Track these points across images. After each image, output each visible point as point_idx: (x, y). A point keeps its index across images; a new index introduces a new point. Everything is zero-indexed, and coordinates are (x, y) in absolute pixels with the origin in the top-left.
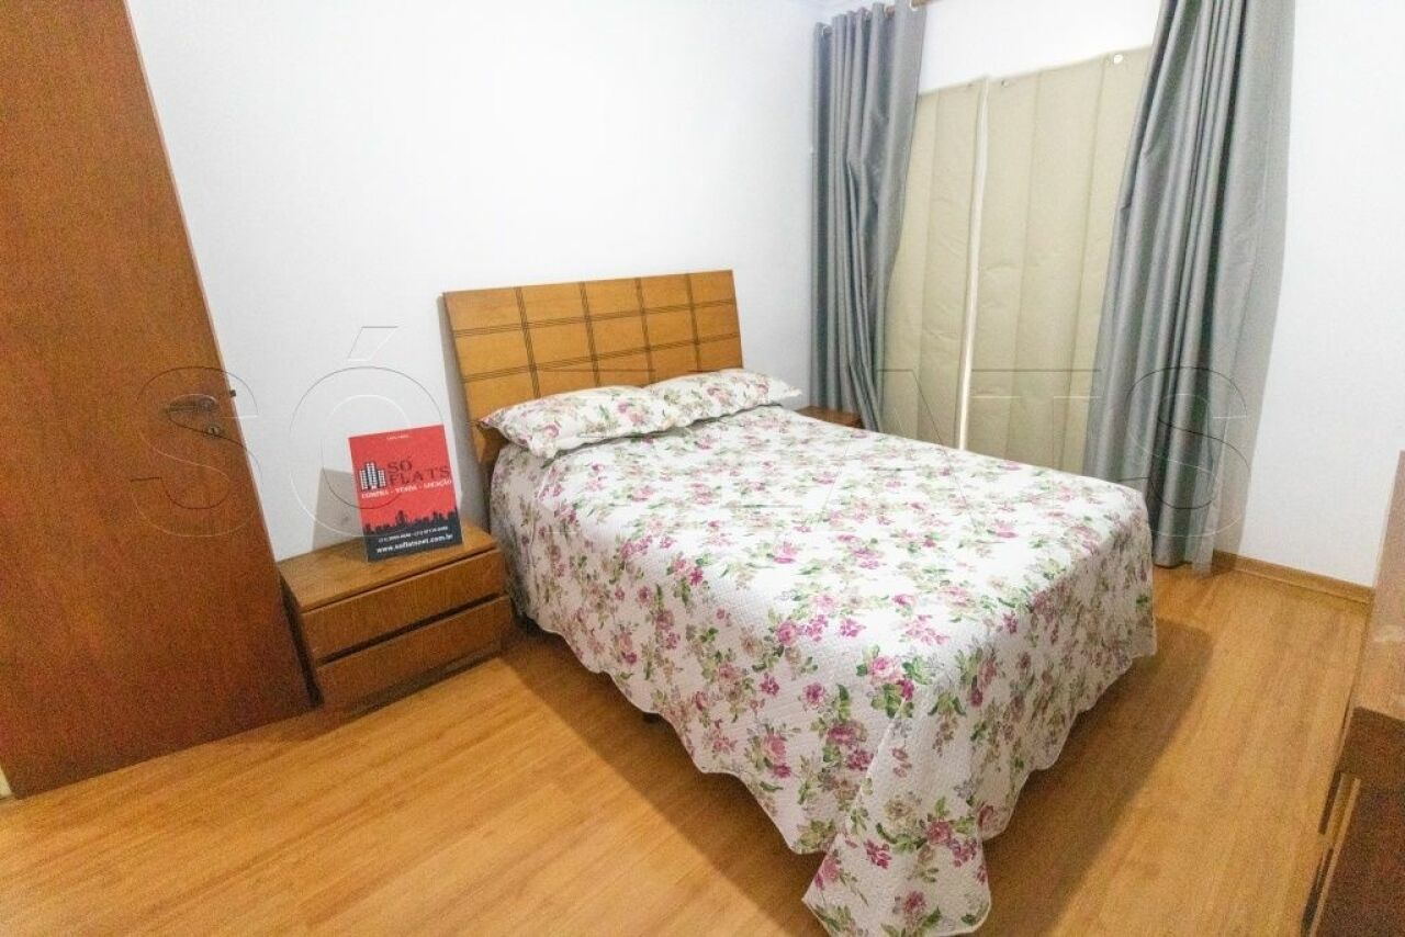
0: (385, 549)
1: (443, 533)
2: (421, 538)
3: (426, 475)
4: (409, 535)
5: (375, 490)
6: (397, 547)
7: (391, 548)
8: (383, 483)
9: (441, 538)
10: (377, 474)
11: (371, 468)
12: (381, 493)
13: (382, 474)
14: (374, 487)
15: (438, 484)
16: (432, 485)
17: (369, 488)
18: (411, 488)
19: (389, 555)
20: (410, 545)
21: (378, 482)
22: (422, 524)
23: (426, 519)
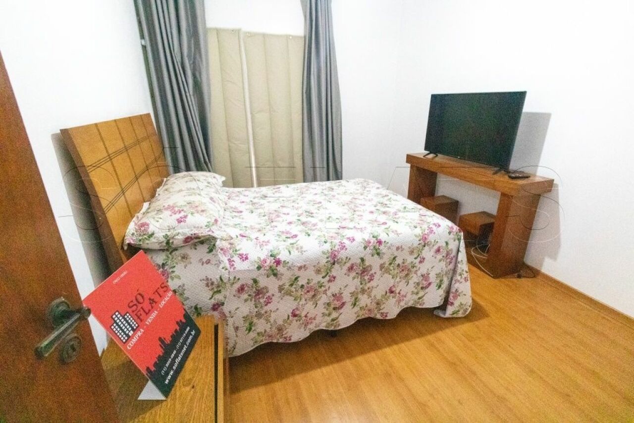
0: (169, 377)
1: (189, 334)
2: (181, 348)
3: (156, 297)
4: (175, 352)
5: (133, 335)
6: (174, 368)
7: (172, 373)
8: (135, 326)
9: (191, 337)
10: (125, 319)
11: (118, 317)
12: (139, 334)
13: (128, 317)
14: (131, 333)
15: (167, 299)
16: (163, 302)
17: (127, 335)
18: (154, 315)
19: (174, 378)
20: (180, 358)
21: (131, 326)
22: (176, 337)
23: (176, 331)
